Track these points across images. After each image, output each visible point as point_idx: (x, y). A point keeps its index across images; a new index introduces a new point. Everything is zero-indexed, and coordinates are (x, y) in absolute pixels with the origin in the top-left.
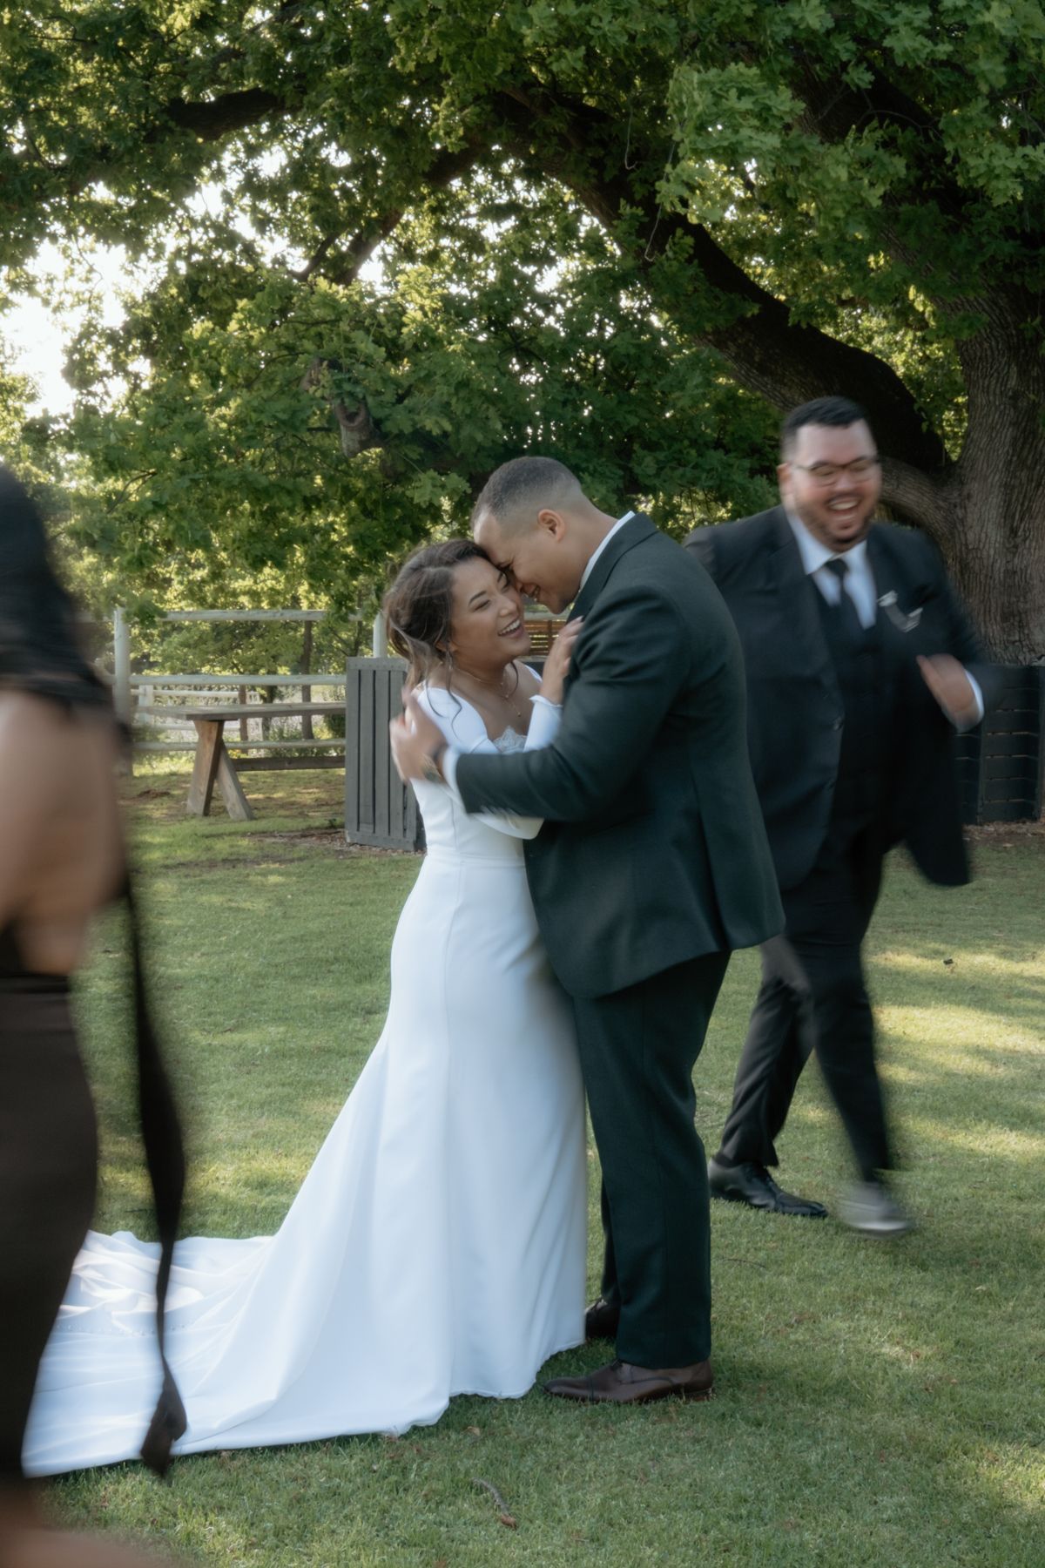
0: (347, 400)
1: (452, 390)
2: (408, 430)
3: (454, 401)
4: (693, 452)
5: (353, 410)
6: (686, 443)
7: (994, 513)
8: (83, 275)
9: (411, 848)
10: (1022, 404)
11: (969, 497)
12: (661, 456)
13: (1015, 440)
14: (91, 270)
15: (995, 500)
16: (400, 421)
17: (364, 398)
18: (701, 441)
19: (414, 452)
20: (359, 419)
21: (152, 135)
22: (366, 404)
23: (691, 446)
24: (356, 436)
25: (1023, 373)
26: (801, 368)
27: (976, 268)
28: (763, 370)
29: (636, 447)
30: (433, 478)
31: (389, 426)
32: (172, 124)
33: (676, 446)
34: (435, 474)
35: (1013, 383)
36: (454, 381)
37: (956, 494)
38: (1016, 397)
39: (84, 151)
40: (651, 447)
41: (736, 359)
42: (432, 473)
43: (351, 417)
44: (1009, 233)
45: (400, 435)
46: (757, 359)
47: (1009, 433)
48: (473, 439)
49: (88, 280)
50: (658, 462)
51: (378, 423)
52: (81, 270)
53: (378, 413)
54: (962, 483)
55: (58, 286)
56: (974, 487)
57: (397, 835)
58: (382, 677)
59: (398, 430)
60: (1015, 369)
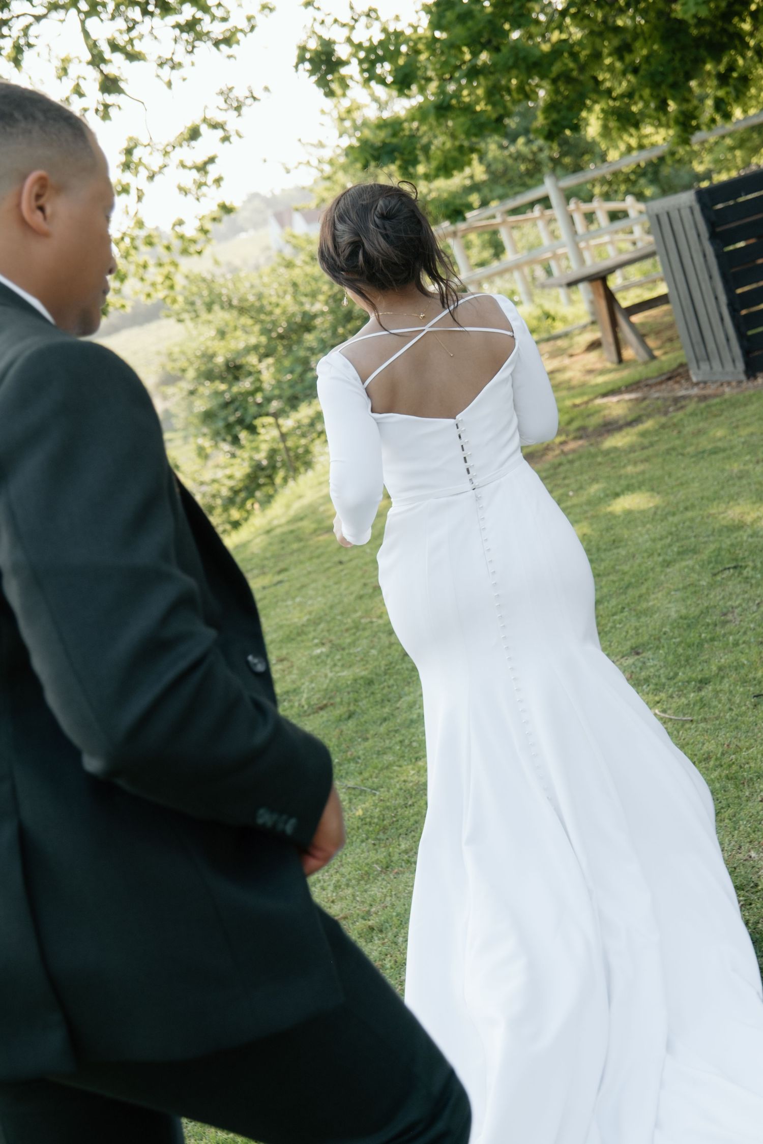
57: (729, 367)
58: (675, 216)
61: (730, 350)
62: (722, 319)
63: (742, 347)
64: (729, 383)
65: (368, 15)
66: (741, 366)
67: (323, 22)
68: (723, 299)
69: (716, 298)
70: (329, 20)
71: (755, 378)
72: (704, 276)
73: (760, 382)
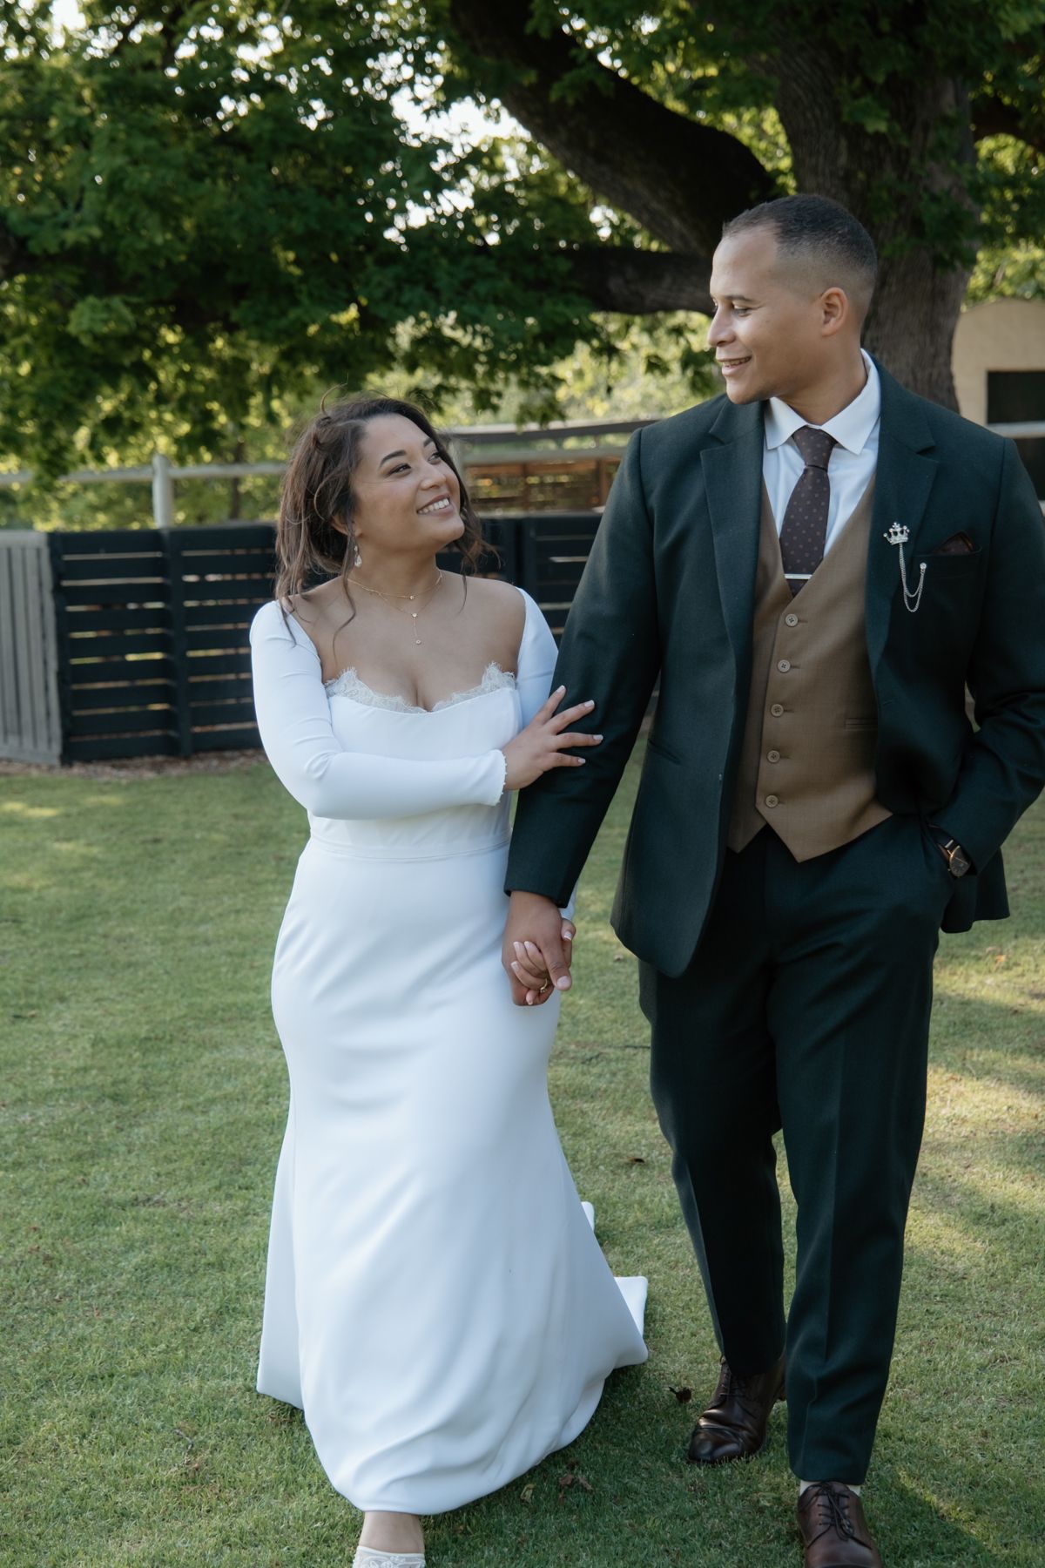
1: (103, 196)
2: (53, 248)
6: (436, 250)
9: (56, 762)
16: (48, 241)
19: (67, 274)
29: (369, 260)
30: (93, 304)
31: (34, 247)
34: (95, 299)
35: (843, 160)
42: (91, 299)
45: (51, 258)
46: (592, 144)
51: (23, 242)
53: (23, 231)
57: (43, 746)
58: (17, 554)
59: (45, 251)
60: (843, 143)
61: (49, 727)
62: (46, 688)
63: (63, 726)
64: (38, 766)
66: (57, 748)
68: (53, 665)
69: (45, 663)
71: (71, 765)
72: (36, 633)
73: (77, 770)
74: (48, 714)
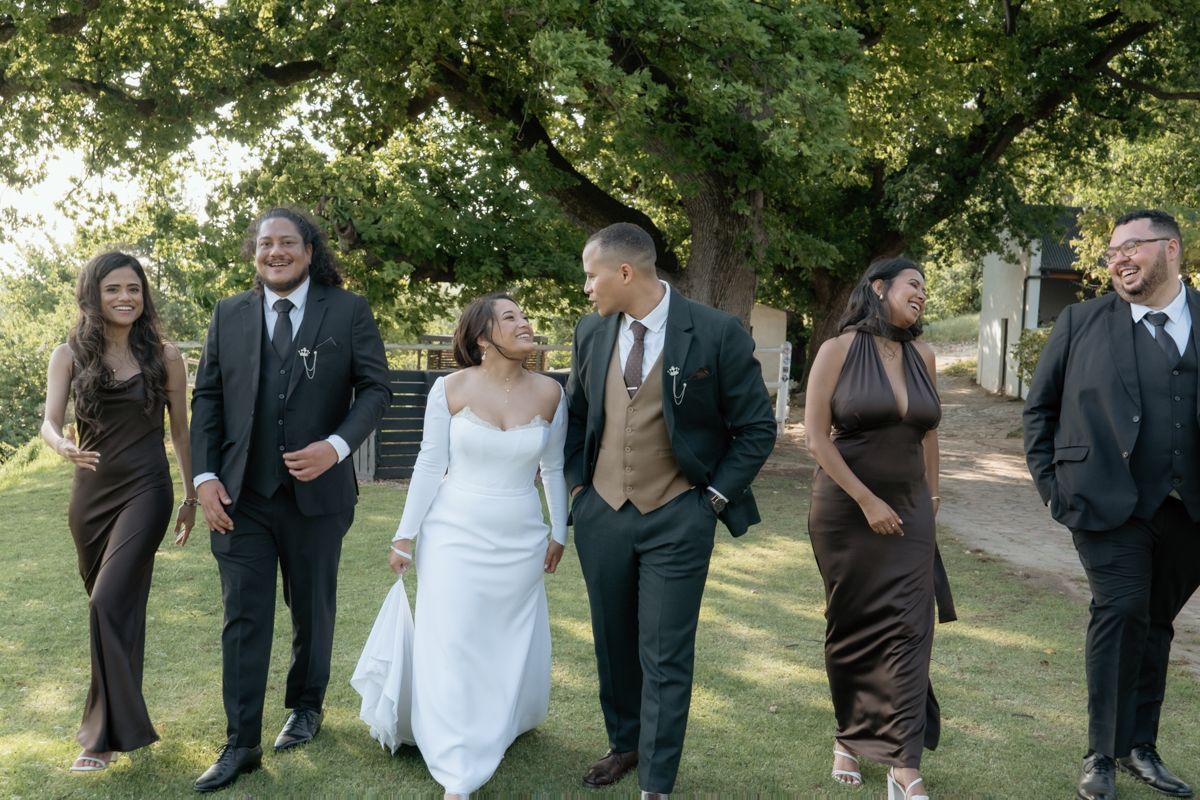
0: (341, 220)
2: (375, 237)
3: (404, 223)
4: (542, 255)
5: (343, 226)
6: (538, 251)
7: (705, 295)
8: (221, 162)
9: (371, 479)
10: (722, 237)
11: (692, 286)
12: (524, 256)
13: (717, 256)
14: (225, 159)
15: (706, 288)
16: (371, 233)
17: (350, 219)
18: (546, 250)
19: (380, 249)
20: (347, 232)
21: (250, 81)
22: (352, 224)
23: (542, 251)
24: (347, 242)
25: (721, 220)
26: (602, 217)
27: (699, 160)
28: (582, 218)
30: (392, 265)
31: (365, 237)
32: (262, 76)
33: (533, 253)
34: (393, 263)
35: (716, 225)
36: (403, 212)
37: (685, 285)
38: (717, 233)
39: (213, 88)
40: (519, 252)
41: (568, 211)
42: (392, 262)
43: (342, 230)
44: (716, 141)
45: (372, 242)
46: (579, 212)
47: (714, 253)
48: (416, 245)
49: (223, 165)
50: (524, 260)
51: (359, 235)
52: (220, 160)
53: (360, 229)
54: (688, 279)
55: (209, 167)
56: (695, 281)
57: (364, 471)
59: (370, 238)
60: (717, 218)
61: (368, 462)
63: (376, 462)
65: (109, 198)
66: (372, 472)
67: (79, 193)
70: (83, 194)
71: (379, 481)
73: (382, 484)
74: (368, 456)
